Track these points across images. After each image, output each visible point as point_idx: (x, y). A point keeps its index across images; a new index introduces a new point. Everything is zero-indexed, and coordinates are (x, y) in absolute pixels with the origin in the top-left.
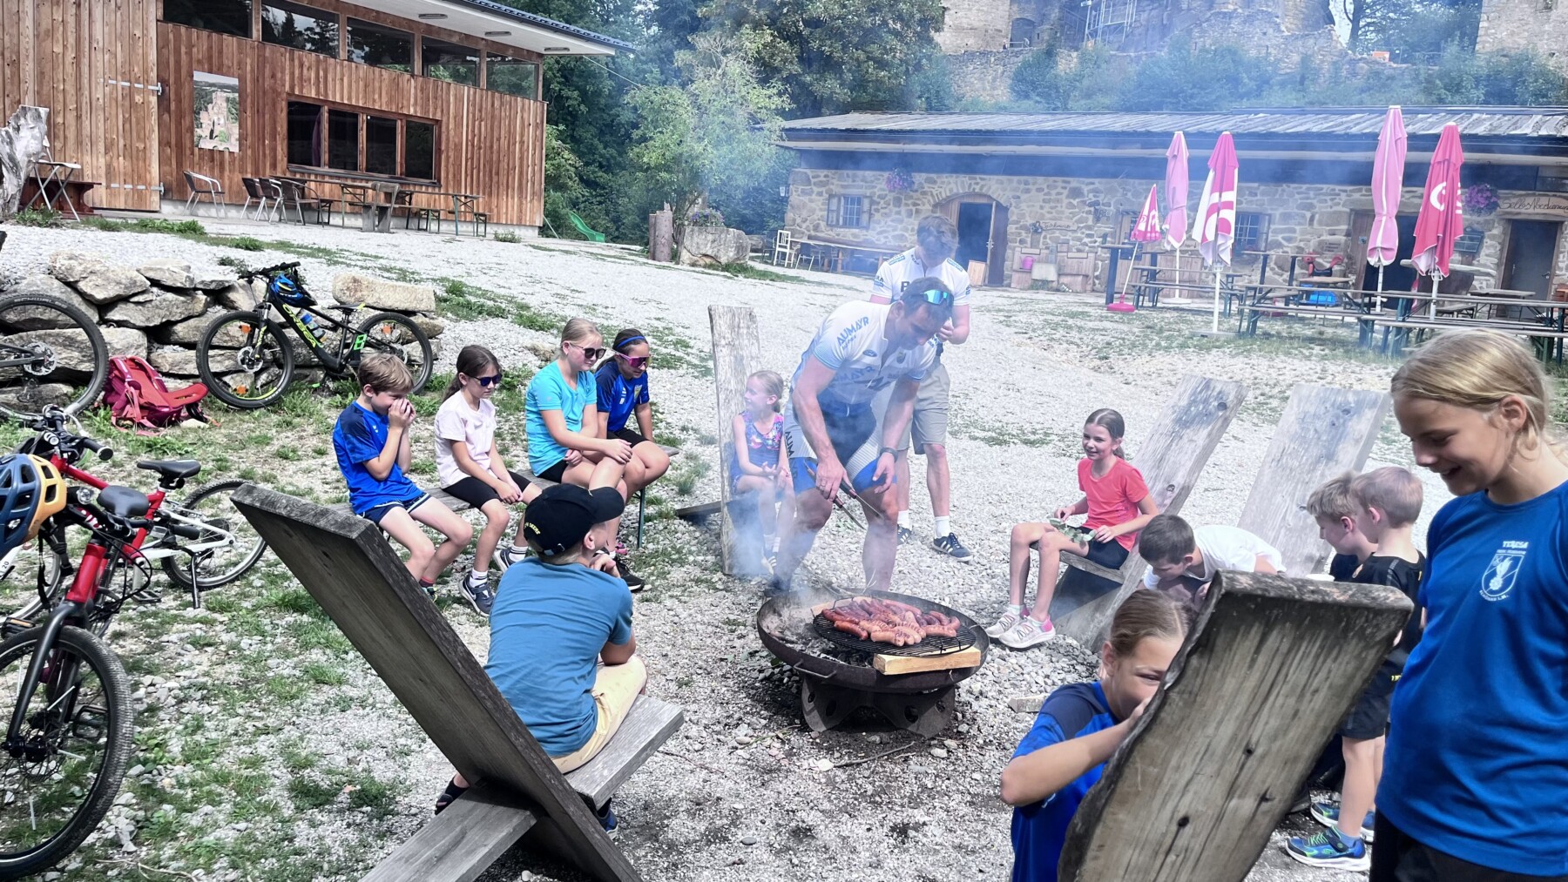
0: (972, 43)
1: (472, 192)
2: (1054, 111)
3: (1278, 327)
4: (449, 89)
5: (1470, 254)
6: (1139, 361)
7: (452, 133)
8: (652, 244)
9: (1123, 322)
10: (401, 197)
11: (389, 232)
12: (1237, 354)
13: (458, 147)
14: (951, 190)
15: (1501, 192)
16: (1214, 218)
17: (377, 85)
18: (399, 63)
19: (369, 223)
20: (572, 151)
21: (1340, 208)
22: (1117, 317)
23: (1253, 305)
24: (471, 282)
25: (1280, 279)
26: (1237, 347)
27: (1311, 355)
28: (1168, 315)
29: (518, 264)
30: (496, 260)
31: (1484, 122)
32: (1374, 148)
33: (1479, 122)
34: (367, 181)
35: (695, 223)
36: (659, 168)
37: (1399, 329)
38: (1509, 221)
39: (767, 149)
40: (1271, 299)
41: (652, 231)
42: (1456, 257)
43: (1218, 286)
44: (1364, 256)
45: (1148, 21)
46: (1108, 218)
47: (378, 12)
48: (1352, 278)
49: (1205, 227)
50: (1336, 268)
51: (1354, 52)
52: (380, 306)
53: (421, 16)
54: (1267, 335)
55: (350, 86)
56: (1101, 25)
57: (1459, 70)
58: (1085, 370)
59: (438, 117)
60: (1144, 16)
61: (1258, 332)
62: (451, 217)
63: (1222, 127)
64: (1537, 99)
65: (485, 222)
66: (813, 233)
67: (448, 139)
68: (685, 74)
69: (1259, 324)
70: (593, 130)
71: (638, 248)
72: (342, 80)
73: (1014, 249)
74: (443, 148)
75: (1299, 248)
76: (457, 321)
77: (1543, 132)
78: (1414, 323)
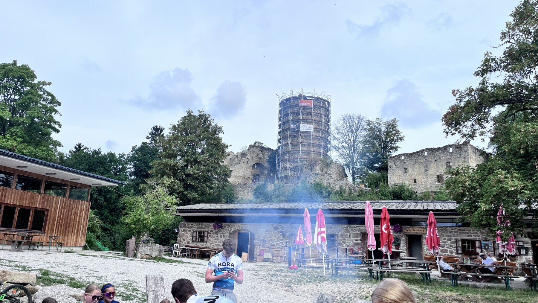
0: (240, 181)
1: (57, 235)
2: (267, 202)
3: (344, 272)
4: (53, 198)
5: (398, 246)
6: (301, 287)
7: (52, 213)
8: (127, 251)
9: (295, 273)
10: (28, 238)
11: (21, 251)
12: (333, 283)
13: (54, 219)
14: (235, 228)
15: (403, 226)
16: (320, 236)
17: (25, 197)
18: (35, 189)
19: (13, 248)
20: (99, 218)
21: (357, 232)
22: (293, 271)
23: (336, 265)
24: (52, 270)
25: (343, 256)
26: (332, 280)
27: (356, 282)
28: (309, 269)
29: (72, 262)
30: (63, 261)
31: (395, 205)
32: (364, 213)
33: (392, 205)
34: (15, 232)
35: (144, 243)
36: (131, 224)
37: (381, 272)
38: (407, 235)
39: (171, 216)
40: (341, 262)
41: (127, 247)
42: (394, 247)
43: (324, 259)
44: (367, 248)
45: (294, 175)
46: (287, 237)
47: (30, 173)
48: (365, 255)
49: (317, 240)
50: (359, 251)
51: (354, 185)
52: (13, 282)
53: (47, 174)
54: (341, 275)
55: (14, 198)
56: (280, 176)
57: (385, 190)
58: (283, 291)
59: (48, 208)
60: (292, 173)
61: (339, 274)
62: (48, 244)
63: (319, 207)
64: (408, 198)
65: (61, 246)
66: (187, 245)
67: (50, 216)
68: (143, 192)
69: (338, 271)
70: (108, 211)
71: (121, 252)
72: (12, 196)
73: (257, 248)
74: (48, 219)
75: (347, 245)
76: (44, 286)
77: (411, 208)
78: (384, 269)
